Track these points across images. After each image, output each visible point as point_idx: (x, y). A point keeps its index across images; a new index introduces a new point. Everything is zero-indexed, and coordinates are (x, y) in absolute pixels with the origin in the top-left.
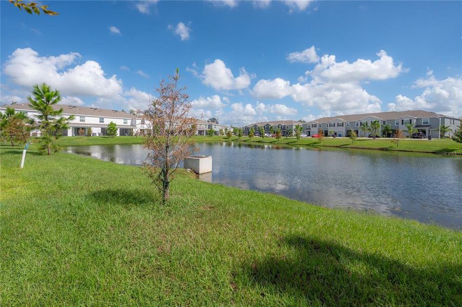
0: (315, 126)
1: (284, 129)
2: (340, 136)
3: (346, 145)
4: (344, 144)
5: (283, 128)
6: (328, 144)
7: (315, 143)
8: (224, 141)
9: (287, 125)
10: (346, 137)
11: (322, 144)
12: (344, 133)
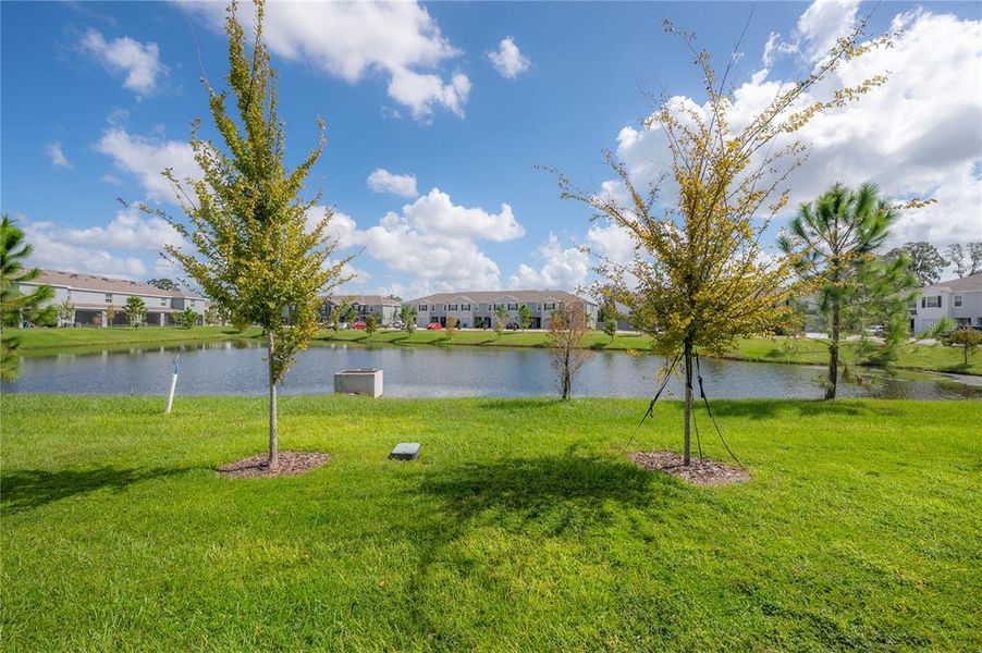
0: (424, 308)
1: (364, 313)
2: (465, 326)
3: (489, 341)
4: (487, 339)
5: (363, 311)
6: (464, 342)
7: (441, 340)
8: (228, 340)
9: (371, 303)
10: (477, 327)
11: (453, 340)
12: (471, 322)
